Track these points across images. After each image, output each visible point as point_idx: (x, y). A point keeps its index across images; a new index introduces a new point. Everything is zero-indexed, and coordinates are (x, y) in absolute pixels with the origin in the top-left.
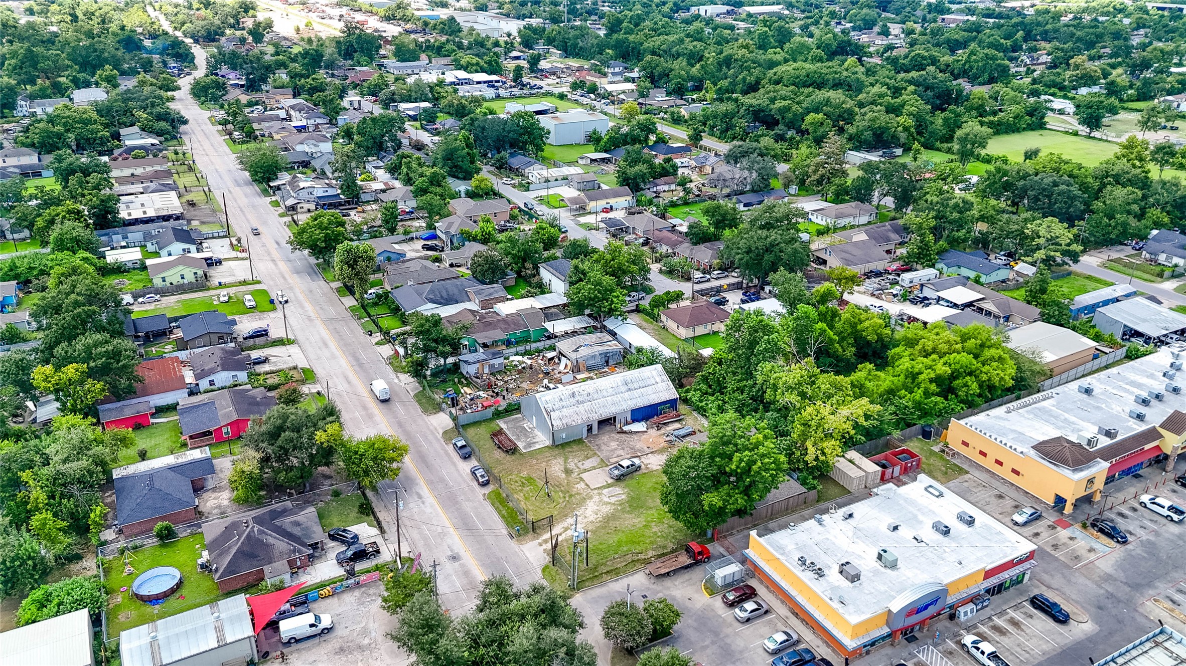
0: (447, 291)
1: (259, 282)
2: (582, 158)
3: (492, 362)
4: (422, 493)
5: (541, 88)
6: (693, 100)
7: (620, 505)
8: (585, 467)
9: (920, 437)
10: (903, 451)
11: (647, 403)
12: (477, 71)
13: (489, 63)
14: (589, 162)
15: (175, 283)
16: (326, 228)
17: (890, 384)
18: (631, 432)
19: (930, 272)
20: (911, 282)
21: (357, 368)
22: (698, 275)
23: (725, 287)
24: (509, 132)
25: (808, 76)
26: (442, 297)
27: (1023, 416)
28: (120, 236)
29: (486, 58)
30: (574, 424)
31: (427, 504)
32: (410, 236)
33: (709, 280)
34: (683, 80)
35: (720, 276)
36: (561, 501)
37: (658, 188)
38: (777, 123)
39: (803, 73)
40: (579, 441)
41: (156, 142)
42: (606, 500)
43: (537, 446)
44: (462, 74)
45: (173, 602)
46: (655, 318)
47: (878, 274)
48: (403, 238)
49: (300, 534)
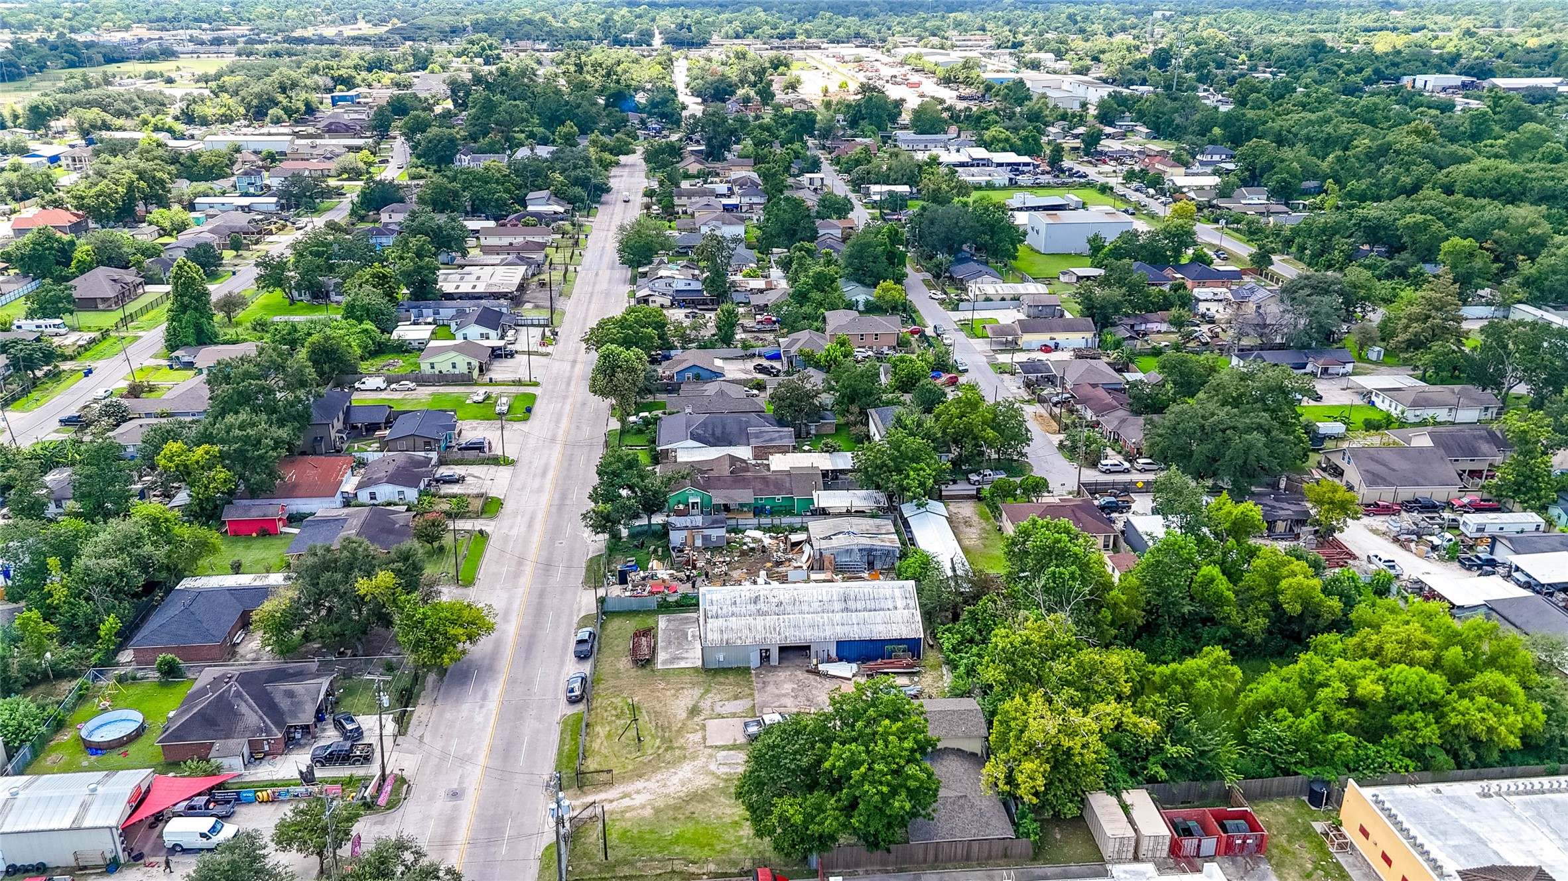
0: (724, 428)
1: (536, 384)
2: (1064, 273)
3: (707, 532)
4: (490, 694)
5: (1086, 176)
6: (1305, 206)
7: (726, 780)
8: (723, 711)
9: (1305, 798)
10: (1244, 816)
11: (866, 635)
12: (1004, 150)
13: (1025, 140)
14: (1074, 279)
15: (444, 372)
16: (631, 327)
17: (1270, 692)
18: (826, 676)
19: (1529, 520)
20: (1479, 530)
21: (554, 510)
22: (1113, 458)
23: (1140, 485)
24: (963, 228)
25: (1498, 182)
26: (713, 434)
27: (1512, 811)
28: (431, 311)
29: (1023, 133)
30: (739, 642)
31: (484, 710)
32: (751, 351)
33: (1127, 471)
34: (1294, 176)
35: (1147, 467)
36: (650, 752)
37: (1149, 326)
38: (1403, 248)
39: (1493, 174)
40: (743, 671)
41: (561, 210)
42: (713, 767)
43: (683, 664)
44: (981, 153)
45: (114, 757)
46: (996, 511)
47: (1428, 507)
48: (742, 353)
49: (286, 709)
